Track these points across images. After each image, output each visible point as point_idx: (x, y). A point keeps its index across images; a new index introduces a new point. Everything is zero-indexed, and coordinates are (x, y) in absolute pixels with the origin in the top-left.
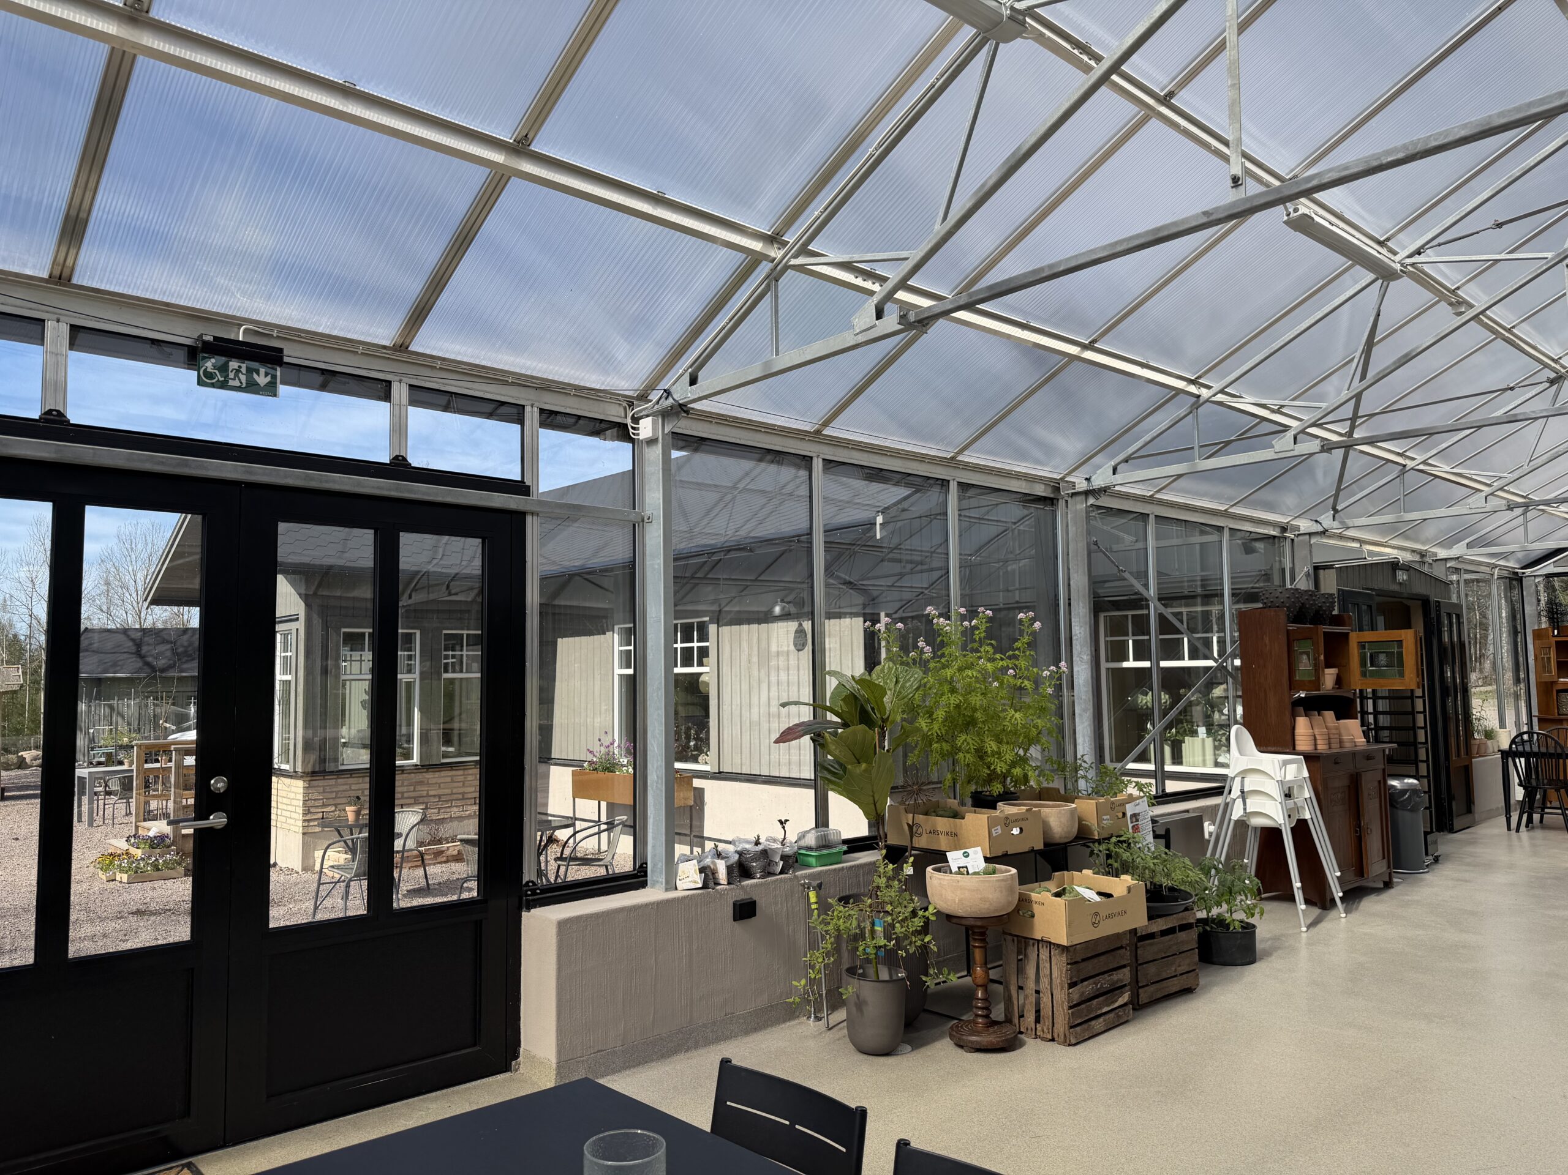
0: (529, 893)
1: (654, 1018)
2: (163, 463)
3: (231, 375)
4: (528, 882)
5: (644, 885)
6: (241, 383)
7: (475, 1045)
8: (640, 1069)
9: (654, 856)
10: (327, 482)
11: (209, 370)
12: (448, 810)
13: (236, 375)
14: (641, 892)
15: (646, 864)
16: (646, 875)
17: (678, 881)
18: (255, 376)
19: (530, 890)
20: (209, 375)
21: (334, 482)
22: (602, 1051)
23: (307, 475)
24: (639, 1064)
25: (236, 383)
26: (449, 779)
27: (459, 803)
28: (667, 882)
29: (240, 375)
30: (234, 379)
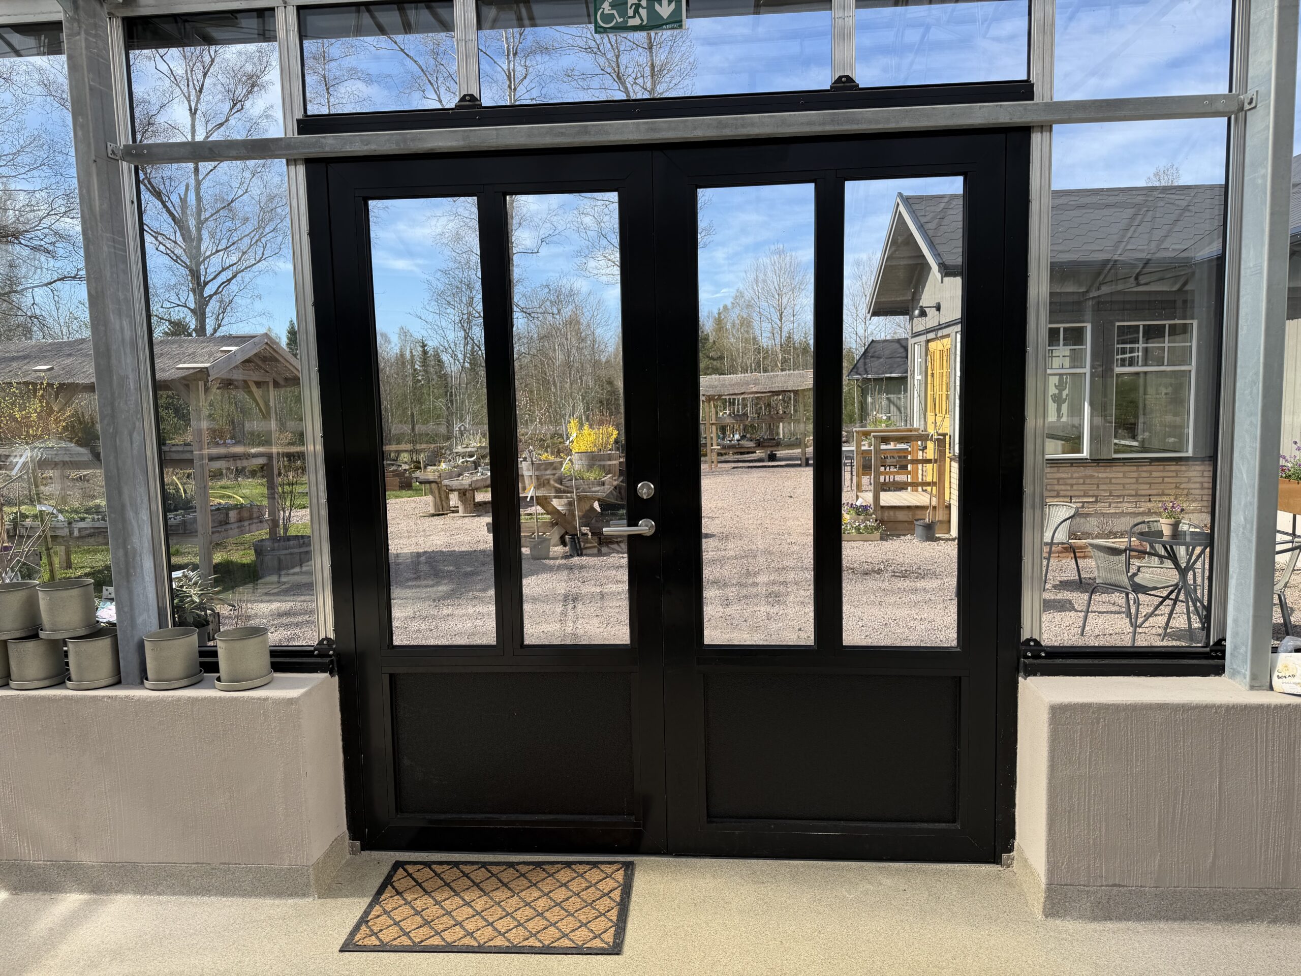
0: (1029, 654)
1: (1213, 863)
2: (563, 134)
3: (631, 12)
4: (1028, 640)
5: (1219, 670)
6: (642, 20)
7: (954, 821)
8: (1185, 925)
9: (1236, 634)
10: (743, 126)
11: (606, 12)
12: (1119, 505)
13: (636, 11)
14: (1212, 680)
15: (1225, 640)
16: (1223, 657)
17: (1275, 679)
18: (657, 6)
19: (1030, 651)
20: (608, 18)
21: (753, 125)
22: (1120, 886)
23: (720, 122)
24: (1183, 918)
25: (636, 22)
26: (1121, 475)
27: (1132, 499)
28: (1254, 677)
29: (641, 10)
30: (634, 17)
